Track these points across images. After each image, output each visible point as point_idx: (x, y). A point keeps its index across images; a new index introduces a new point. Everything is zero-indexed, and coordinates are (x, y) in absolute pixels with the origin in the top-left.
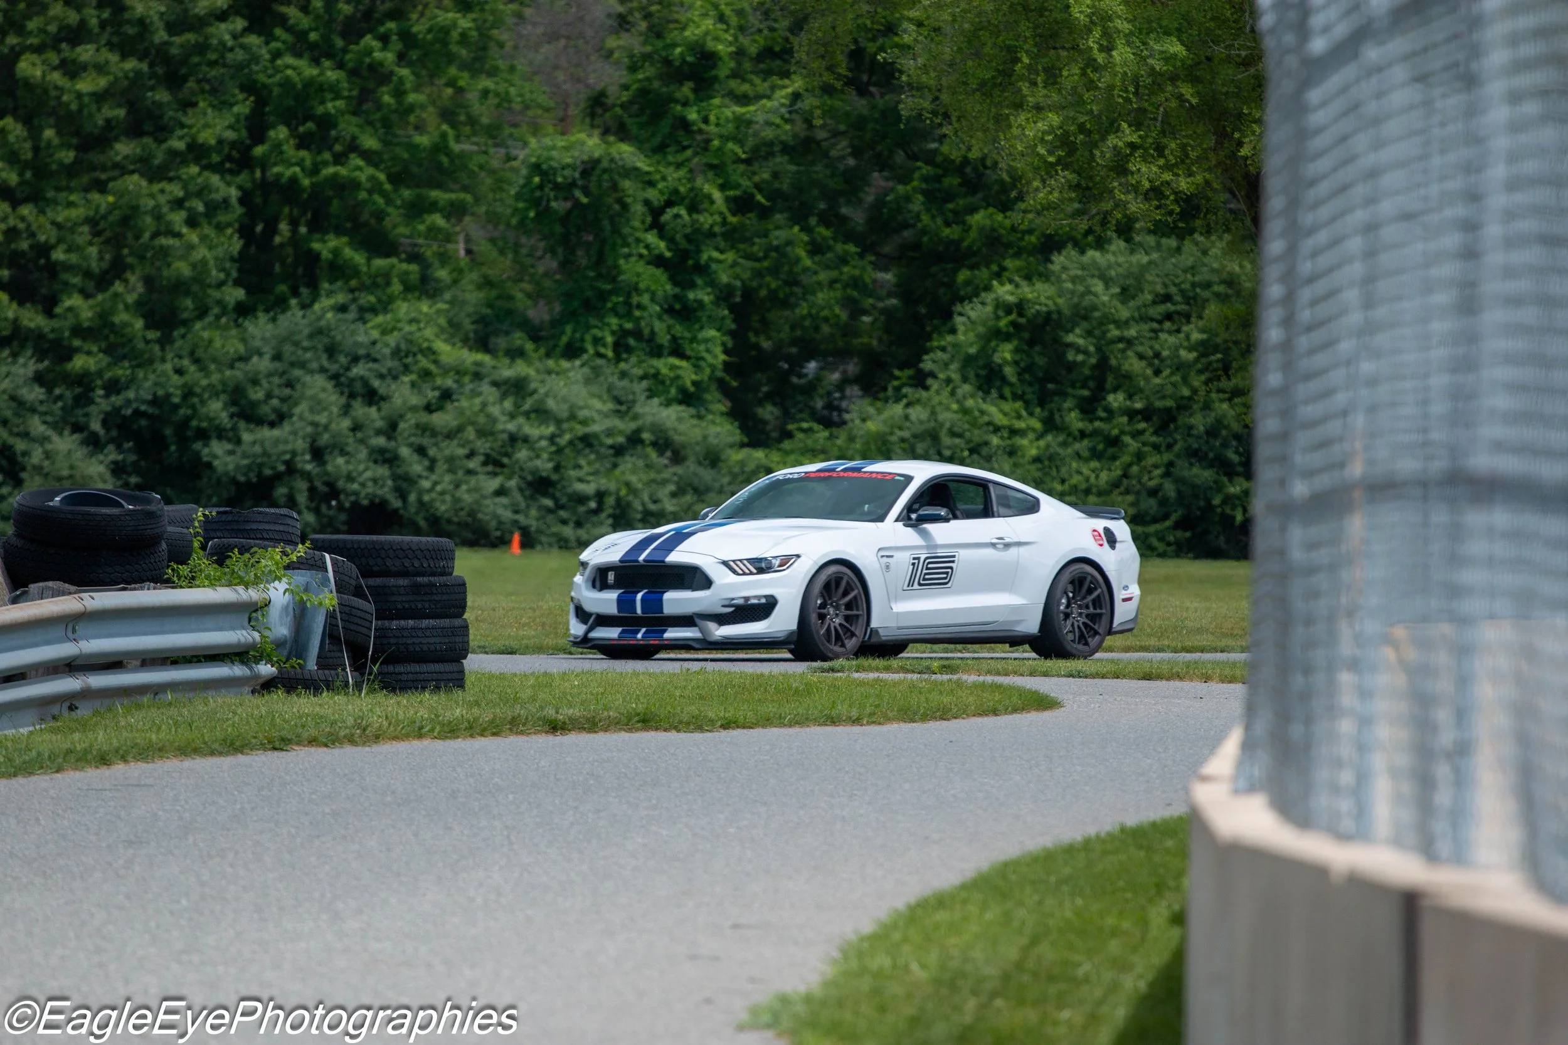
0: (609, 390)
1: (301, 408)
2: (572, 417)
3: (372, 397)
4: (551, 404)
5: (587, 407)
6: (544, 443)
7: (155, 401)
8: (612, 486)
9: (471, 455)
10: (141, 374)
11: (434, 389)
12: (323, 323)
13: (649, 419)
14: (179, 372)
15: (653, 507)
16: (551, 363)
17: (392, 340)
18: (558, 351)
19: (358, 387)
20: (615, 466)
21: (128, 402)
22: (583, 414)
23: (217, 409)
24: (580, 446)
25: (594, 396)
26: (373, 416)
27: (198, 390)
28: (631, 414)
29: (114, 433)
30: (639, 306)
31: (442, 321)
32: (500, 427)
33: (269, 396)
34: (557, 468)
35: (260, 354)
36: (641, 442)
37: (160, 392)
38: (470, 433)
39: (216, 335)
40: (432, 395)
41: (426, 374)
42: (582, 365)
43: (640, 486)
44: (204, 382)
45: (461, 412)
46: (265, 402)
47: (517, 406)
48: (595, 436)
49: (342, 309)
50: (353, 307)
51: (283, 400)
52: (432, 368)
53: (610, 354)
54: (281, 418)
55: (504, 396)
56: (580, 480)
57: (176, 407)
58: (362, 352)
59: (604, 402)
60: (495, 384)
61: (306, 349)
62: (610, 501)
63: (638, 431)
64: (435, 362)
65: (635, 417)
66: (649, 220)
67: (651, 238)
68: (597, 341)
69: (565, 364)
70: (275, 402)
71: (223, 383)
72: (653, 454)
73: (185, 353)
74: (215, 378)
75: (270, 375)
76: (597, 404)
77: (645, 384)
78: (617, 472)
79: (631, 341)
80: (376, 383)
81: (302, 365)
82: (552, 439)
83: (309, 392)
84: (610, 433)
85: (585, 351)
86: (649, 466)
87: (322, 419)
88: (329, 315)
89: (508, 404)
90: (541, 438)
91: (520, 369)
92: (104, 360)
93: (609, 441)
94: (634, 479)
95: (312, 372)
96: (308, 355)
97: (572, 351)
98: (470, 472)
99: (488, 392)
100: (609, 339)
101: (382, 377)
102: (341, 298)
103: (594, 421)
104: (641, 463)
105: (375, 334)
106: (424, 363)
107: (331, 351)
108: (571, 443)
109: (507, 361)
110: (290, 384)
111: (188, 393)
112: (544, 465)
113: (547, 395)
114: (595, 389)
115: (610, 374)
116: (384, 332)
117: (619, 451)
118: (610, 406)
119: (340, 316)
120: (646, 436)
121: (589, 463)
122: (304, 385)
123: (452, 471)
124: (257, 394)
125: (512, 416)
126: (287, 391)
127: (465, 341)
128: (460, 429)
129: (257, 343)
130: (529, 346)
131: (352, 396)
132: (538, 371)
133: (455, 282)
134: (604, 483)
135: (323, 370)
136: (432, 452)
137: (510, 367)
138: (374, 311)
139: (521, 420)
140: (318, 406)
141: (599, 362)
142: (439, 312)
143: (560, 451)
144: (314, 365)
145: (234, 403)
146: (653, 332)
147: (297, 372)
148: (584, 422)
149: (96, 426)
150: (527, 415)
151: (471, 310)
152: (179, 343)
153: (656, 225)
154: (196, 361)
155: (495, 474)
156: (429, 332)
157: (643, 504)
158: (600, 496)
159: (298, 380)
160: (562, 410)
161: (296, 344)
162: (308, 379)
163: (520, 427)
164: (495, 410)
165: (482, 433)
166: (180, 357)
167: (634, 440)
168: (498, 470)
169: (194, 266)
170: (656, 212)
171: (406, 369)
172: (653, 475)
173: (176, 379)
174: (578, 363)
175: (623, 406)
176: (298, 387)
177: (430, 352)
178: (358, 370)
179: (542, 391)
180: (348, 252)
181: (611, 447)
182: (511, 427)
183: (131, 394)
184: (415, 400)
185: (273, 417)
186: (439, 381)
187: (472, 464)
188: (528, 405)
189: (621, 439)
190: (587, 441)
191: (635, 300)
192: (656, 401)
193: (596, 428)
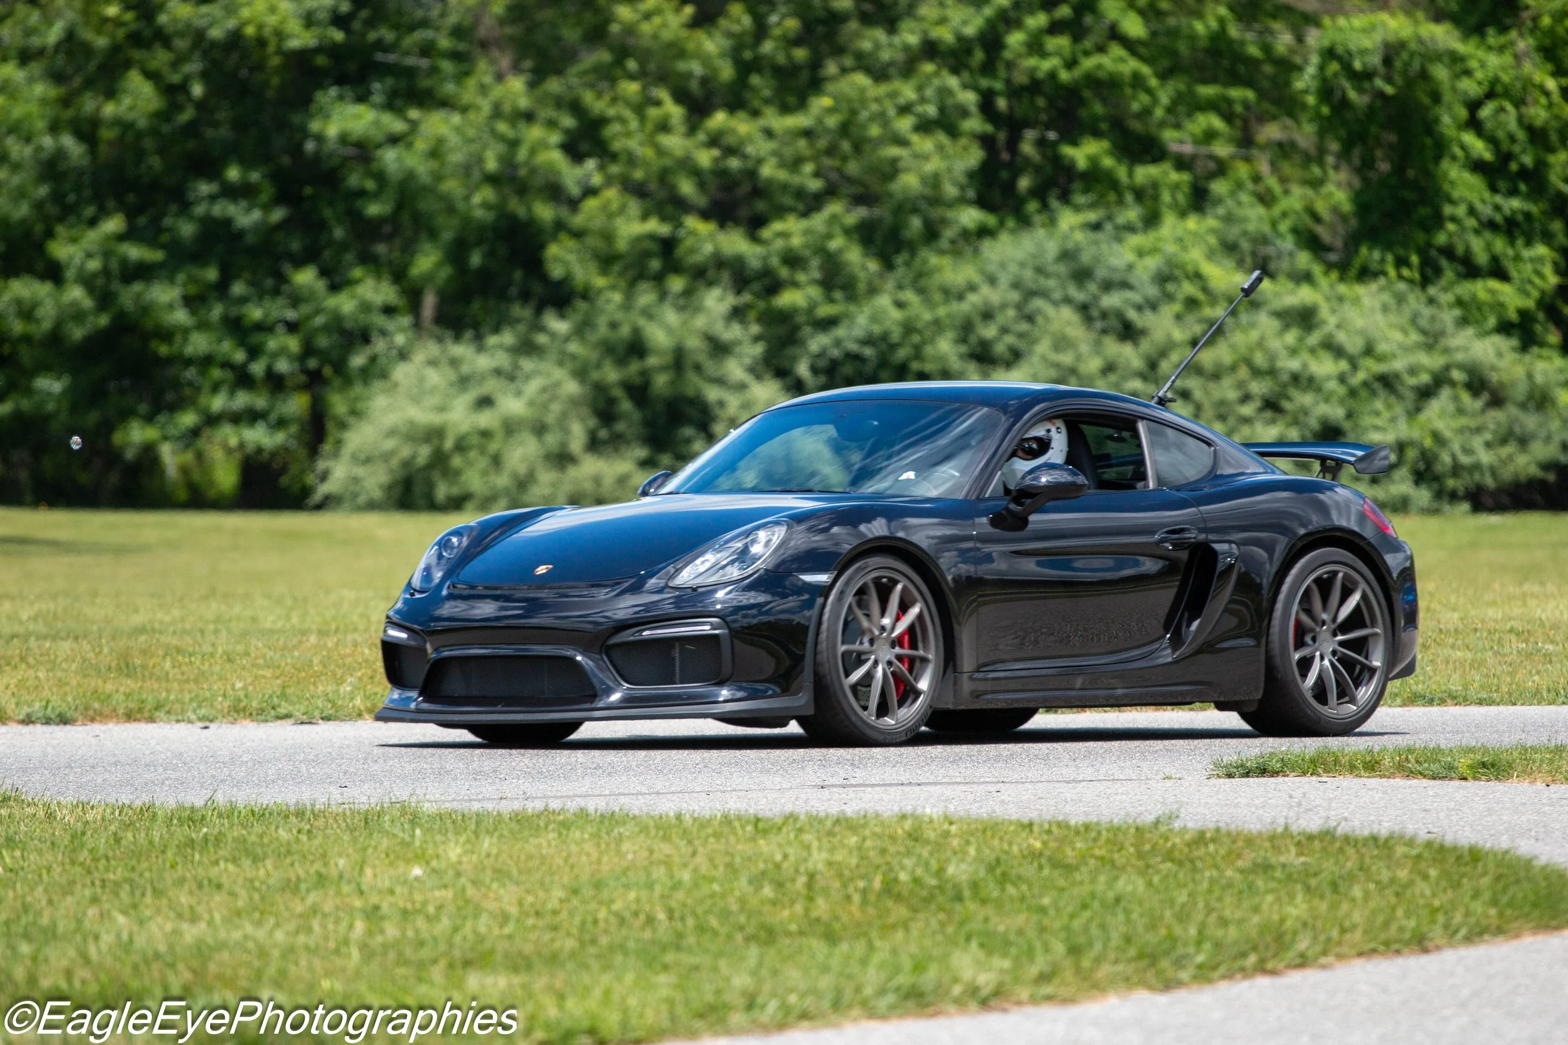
0: (1414, 320)
1: (1043, 347)
2: (1369, 350)
3: (1128, 332)
4: (1341, 337)
5: (1387, 340)
6: (1332, 385)
7: (868, 341)
8: (1416, 434)
9: (1246, 398)
10: (852, 308)
11: (1200, 321)
12: (1070, 245)
13: (1460, 357)
14: (900, 305)
15: (1465, 460)
16: (1342, 289)
17: (1152, 263)
18: (1353, 272)
19: (1114, 323)
20: (1419, 409)
21: (838, 343)
22: (1382, 347)
23: (945, 347)
24: (1377, 386)
25: (1391, 326)
26: (1130, 355)
27: (919, 325)
28: (1439, 347)
29: (823, 379)
30: (1454, 219)
31: (1213, 240)
32: (1280, 364)
33: (1004, 330)
34: (1350, 415)
35: (992, 280)
36: (1453, 384)
37: (877, 329)
38: (1243, 372)
39: (946, 262)
40: (1198, 329)
41: (1192, 303)
42: (1382, 289)
43: (1448, 434)
44: (927, 316)
45: (1233, 347)
46: (997, 339)
47: (1301, 340)
48: (1397, 376)
49: (1096, 227)
50: (1109, 227)
51: (1021, 336)
52: (1201, 296)
53: (1417, 276)
54: (1015, 357)
55: (1286, 327)
56: (1376, 428)
57: (893, 347)
58: (1117, 277)
59: (1405, 332)
60: (1279, 314)
61: (1048, 276)
62: (1411, 454)
63: (1447, 368)
64: (1205, 290)
65: (1446, 351)
66: (1463, 113)
67: (1470, 138)
68: (1401, 262)
69: (1360, 290)
70: (1010, 339)
71: (949, 316)
72: (1466, 397)
73: (907, 281)
74: (942, 311)
75: (1004, 306)
76: (1398, 336)
77: (1457, 312)
78: (1422, 417)
79: (1444, 263)
80: (1132, 315)
81: (1043, 294)
82: (1342, 379)
83: (1055, 326)
84: (1413, 371)
85: (1385, 273)
86: (1461, 411)
87: (1066, 359)
88: (1079, 236)
89: (1291, 337)
90: (1328, 378)
91: (1305, 295)
92: (815, 292)
93: (1412, 381)
94: (1440, 425)
95: (1056, 304)
96: (1051, 283)
97: (1365, 274)
98: (1246, 420)
99: (1266, 323)
100: (1415, 259)
101: (1139, 308)
102: (1092, 216)
103: (1394, 356)
104: (1451, 408)
105: (1130, 257)
106: (1189, 289)
107: (1082, 275)
108: (1365, 384)
109: (1290, 285)
110: (1030, 318)
111: (909, 328)
112: (1335, 412)
113: (1339, 326)
114: (1393, 318)
115: (1415, 301)
116: (1141, 253)
117: (1426, 393)
118: (1415, 337)
119: (1092, 235)
120: (1457, 375)
121: (1389, 407)
122: (1047, 319)
123: (1222, 418)
124: (989, 332)
125: (1293, 352)
126: (1024, 327)
127: (1240, 263)
128: (1233, 368)
129: (992, 268)
130: (1317, 269)
131: (1104, 332)
132: (1328, 299)
133: (1233, 193)
134: (1403, 430)
135: (1068, 300)
136: (1198, 394)
137: (1292, 292)
138: (1130, 228)
139: (1306, 356)
140: (1062, 343)
141: (1402, 286)
142: (1212, 231)
143: (1353, 393)
144: (1057, 295)
145: (963, 340)
146: (1468, 251)
147: (1038, 303)
148: (1381, 358)
149: (803, 369)
150: (1312, 351)
151: (1251, 227)
152: (901, 271)
153: (1474, 124)
154: (921, 291)
155: (1273, 421)
156: (1196, 256)
157: (1454, 457)
158: (1401, 447)
159: (1039, 311)
160: (1353, 344)
161: (1039, 270)
162: (1050, 310)
163: (1305, 366)
164: (1275, 344)
165: (1256, 372)
166: (900, 287)
167: (1440, 380)
168: (1277, 415)
169: (924, 180)
170: (1474, 106)
171: (1169, 297)
172: (1463, 421)
173: (896, 314)
174: (1374, 287)
175: (1432, 340)
176: (1040, 320)
177: (1197, 277)
178: (1111, 300)
179: (1332, 320)
180: (1108, 162)
181: (1412, 388)
182: (1294, 365)
183: (840, 332)
184: (1179, 335)
185: (1007, 355)
186: (1208, 312)
187: (1247, 410)
188: (1314, 339)
189: (1425, 378)
190: (1388, 382)
191: (1448, 210)
192: (1470, 331)
193: (1398, 365)
